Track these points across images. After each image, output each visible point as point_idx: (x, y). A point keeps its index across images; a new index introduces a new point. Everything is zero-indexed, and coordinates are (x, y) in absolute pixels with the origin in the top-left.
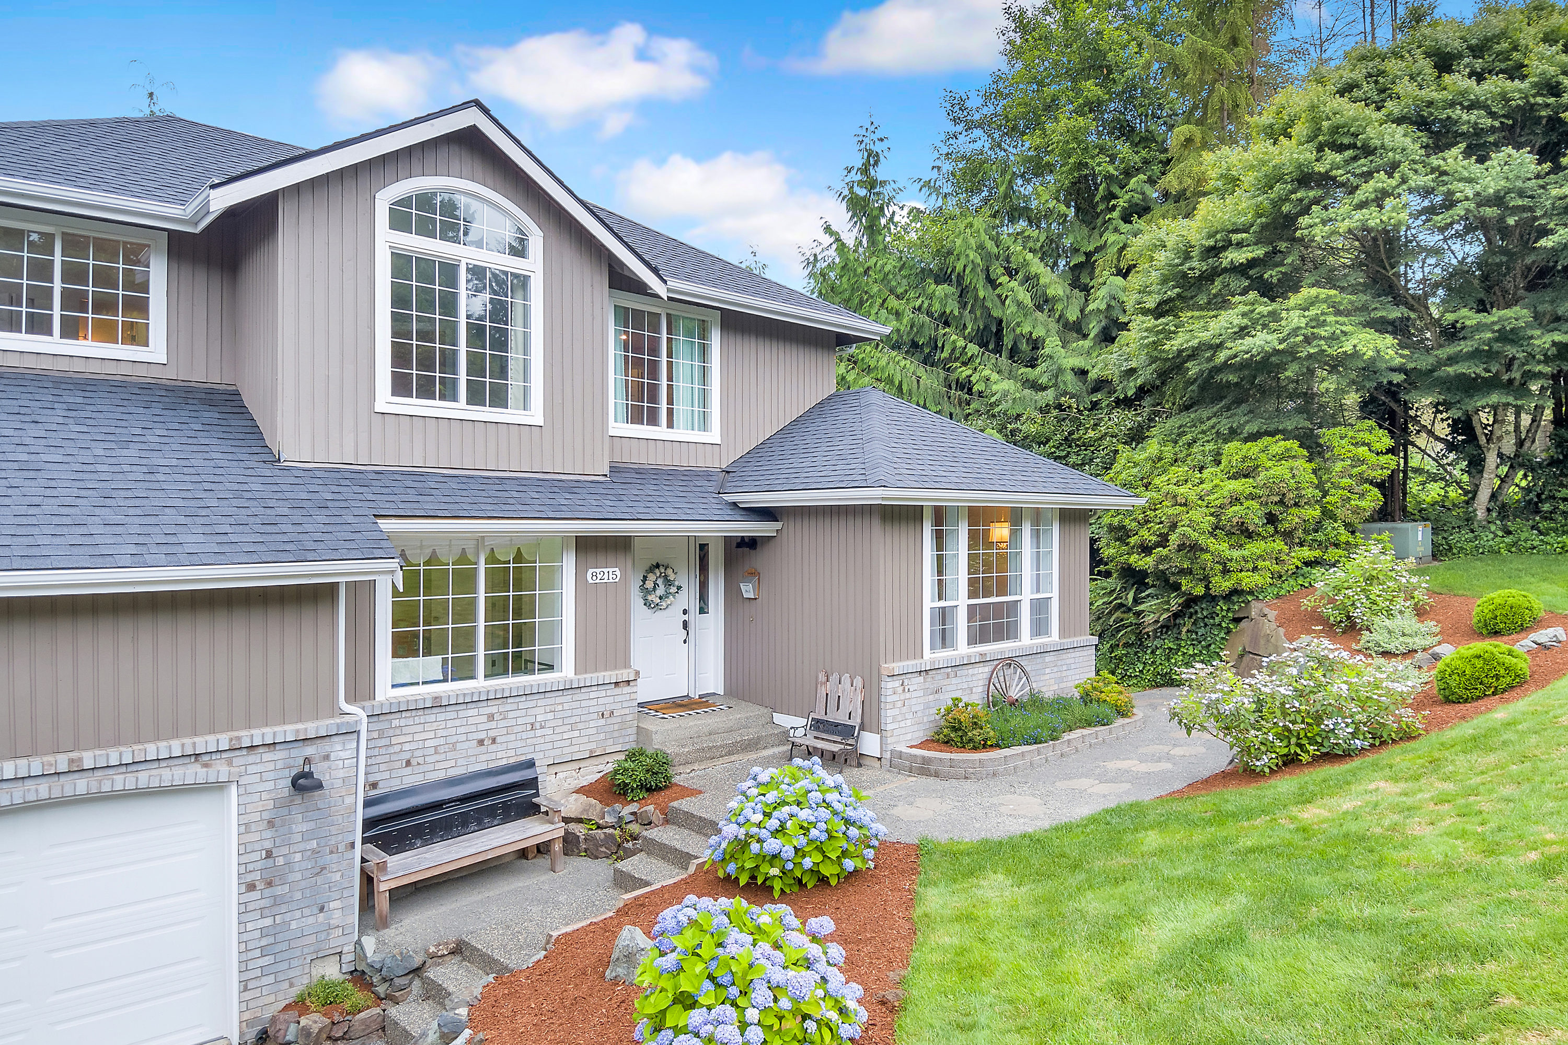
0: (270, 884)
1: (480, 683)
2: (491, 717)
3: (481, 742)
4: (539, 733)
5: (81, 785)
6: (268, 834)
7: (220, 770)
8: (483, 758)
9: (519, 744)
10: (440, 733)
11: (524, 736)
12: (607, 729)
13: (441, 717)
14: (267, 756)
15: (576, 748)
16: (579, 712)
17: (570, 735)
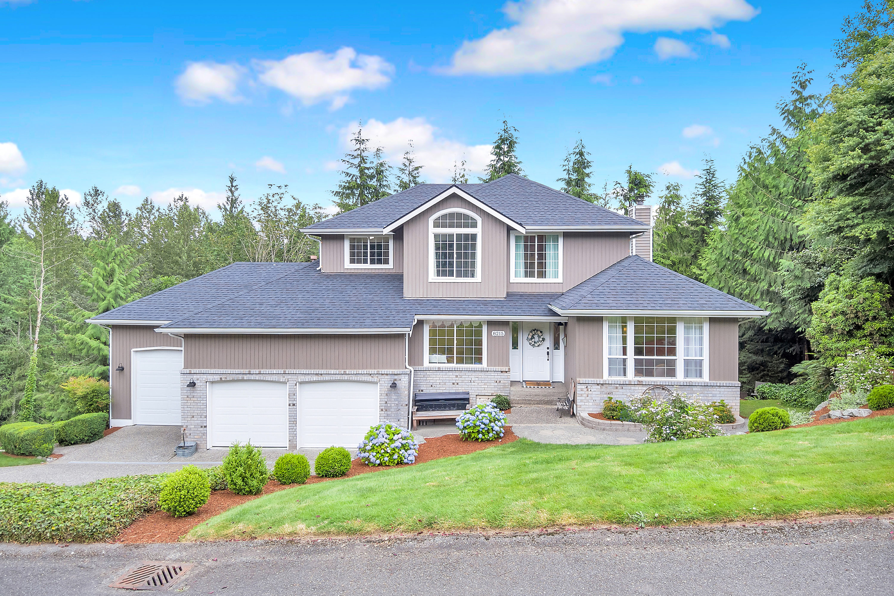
0: (386, 410)
1: (454, 365)
2: (457, 376)
3: (454, 384)
4: (473, 384)
5: (346, 377)
6: (386, 397)
7: (375, 379)
8: (455, 389)
9: (466, 386)
10: (441, 379)
11: (468, 384)
12: (498, 387)
13: (441, 374)
14: (386, 377)
15: (486, 391)
16: (487, 379)
17: (484, 386)
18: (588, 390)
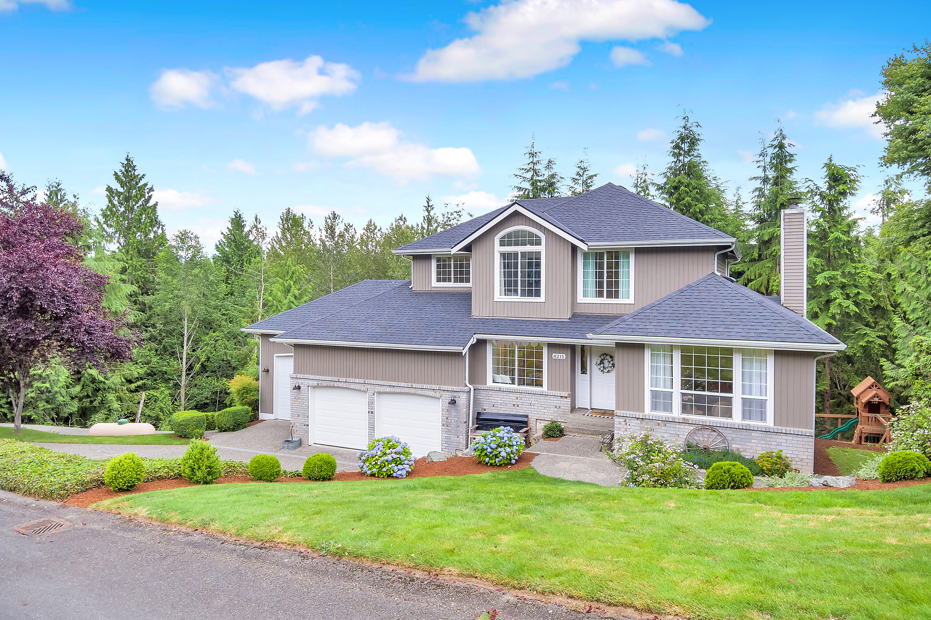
0: (447, 426)
1: (515, 386)
2: (517, 398)
3: (514, 405)
4: (533, 407)
5: (413, 391)
6: (447, 413)
7: (438, 395)
8: (515, 410)
9: (526, 409)
10: (502, 399)
11: (528, 407)
13: (502, 394)
14: (447, 393)
15: (545, 416)
17: (544, 411)
18: (626, 424)
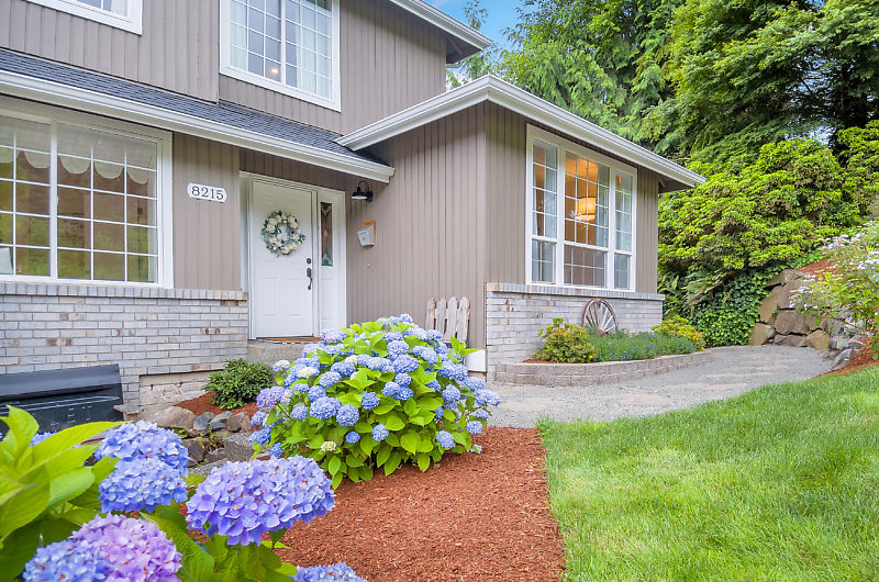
1: (53, 279)
2: (65, 317)
3: (52, 342)
8: (57, 359)
11: (108, 341)
12: (213, 346)
15: (175, 362)
16: (178, 324)
18: (508, 309)
